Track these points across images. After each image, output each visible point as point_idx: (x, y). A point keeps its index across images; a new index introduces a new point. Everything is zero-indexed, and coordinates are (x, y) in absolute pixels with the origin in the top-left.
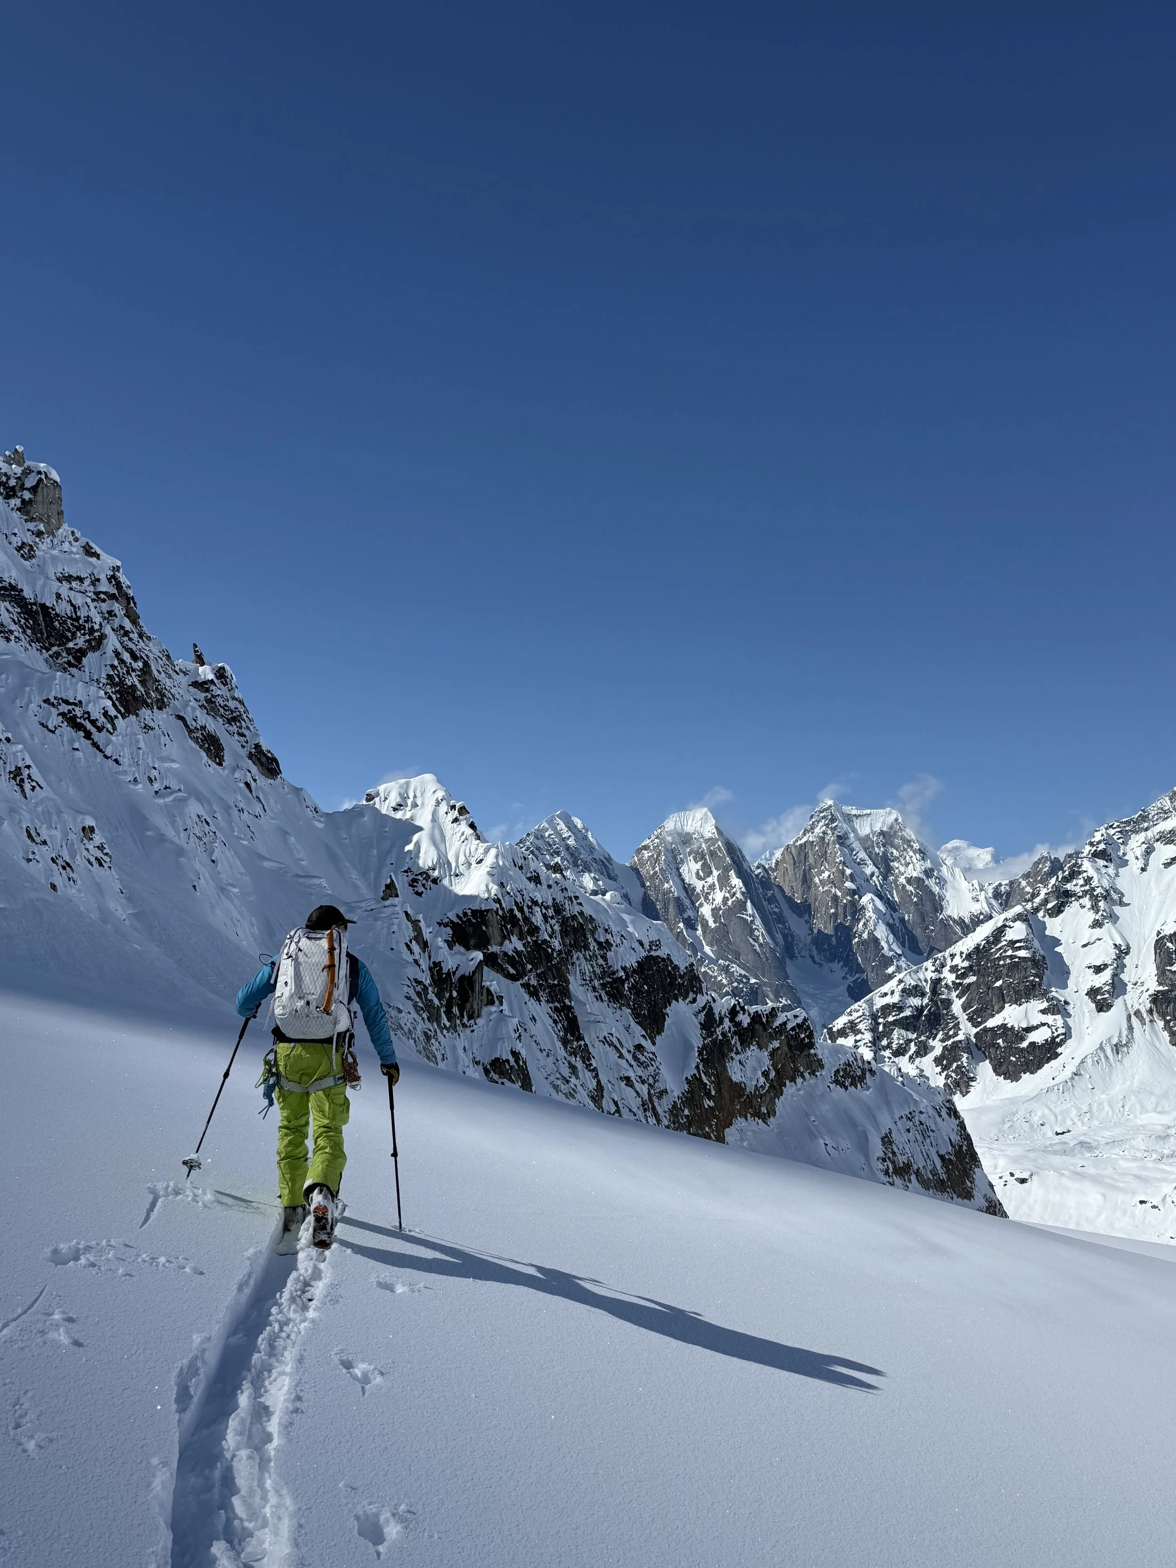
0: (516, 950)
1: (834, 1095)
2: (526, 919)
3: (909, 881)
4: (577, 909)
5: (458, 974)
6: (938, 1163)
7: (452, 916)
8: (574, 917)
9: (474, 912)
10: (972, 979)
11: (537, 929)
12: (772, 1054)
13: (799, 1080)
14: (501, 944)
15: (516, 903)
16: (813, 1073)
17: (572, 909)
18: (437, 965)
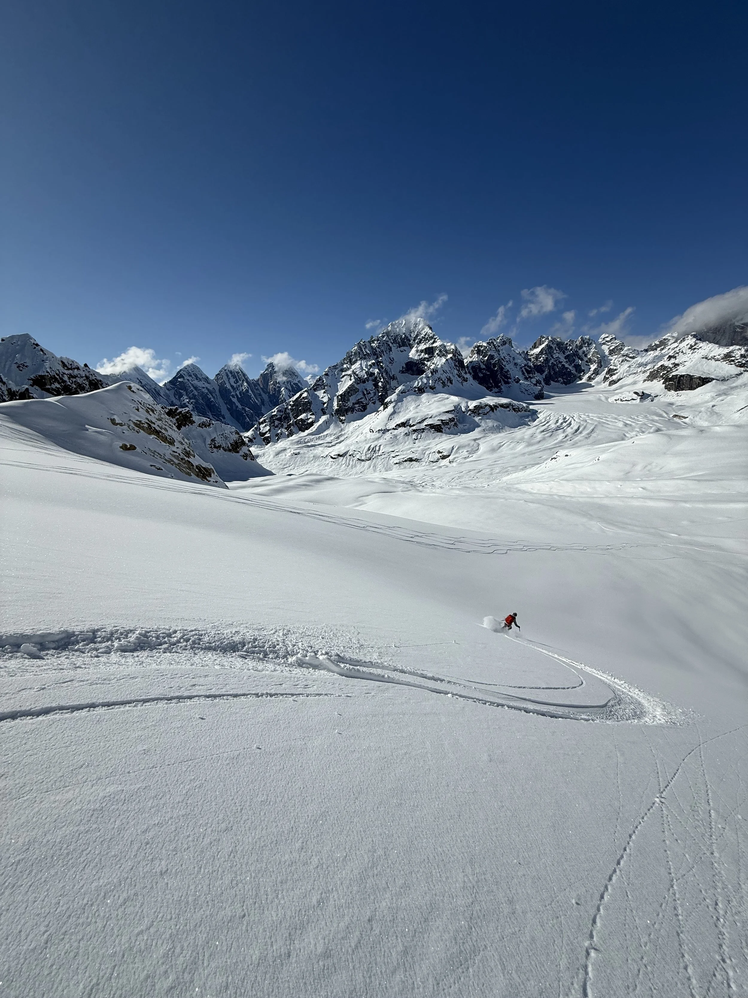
0: (56, 387)
1: (198, 430)
2: (61, 379)
3: (294, 384)
4: (94, 378)
5: (20, 392)
6: (229, 445)
7: (32, 377)
8: (93, 380)
9: (39, 376)
10: (294, 407)
11: (66, 381)
12: (177, 420)
13: (187, 426)
14: (51, 385)
15: (57, 374)
16: (192, 424)
17: (91, 378)
18: (10, 389)
